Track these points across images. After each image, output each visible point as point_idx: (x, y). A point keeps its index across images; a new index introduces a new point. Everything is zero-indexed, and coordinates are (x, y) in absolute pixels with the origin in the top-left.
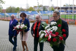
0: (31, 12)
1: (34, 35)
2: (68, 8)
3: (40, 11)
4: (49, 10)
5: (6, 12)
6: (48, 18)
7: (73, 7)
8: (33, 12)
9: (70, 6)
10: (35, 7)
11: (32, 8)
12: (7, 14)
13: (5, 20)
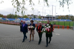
0: (25, 18)
1: (38, 32)
2: (49, 17)
3: (32, 18)
4: (37, 18)
5: (7, 18)
6: (37, 23)
7: (52, 17)
8: (27, 19)
9: (51, 16)
10: (28, 15)
11: (26, 16)
12: (7, 19)
13: (6, 24)
